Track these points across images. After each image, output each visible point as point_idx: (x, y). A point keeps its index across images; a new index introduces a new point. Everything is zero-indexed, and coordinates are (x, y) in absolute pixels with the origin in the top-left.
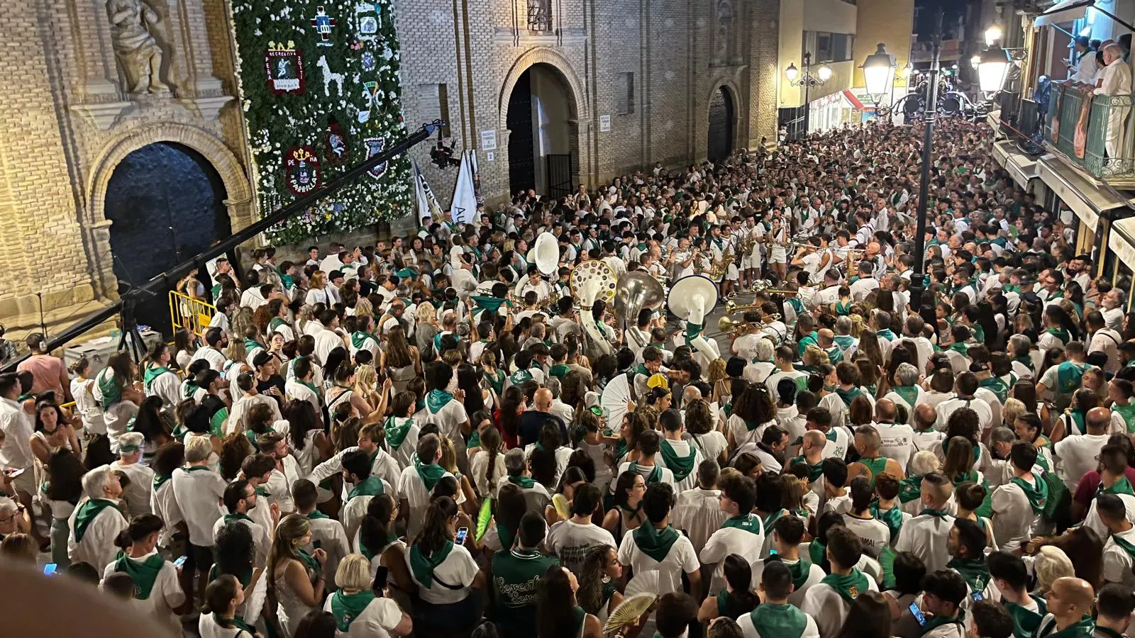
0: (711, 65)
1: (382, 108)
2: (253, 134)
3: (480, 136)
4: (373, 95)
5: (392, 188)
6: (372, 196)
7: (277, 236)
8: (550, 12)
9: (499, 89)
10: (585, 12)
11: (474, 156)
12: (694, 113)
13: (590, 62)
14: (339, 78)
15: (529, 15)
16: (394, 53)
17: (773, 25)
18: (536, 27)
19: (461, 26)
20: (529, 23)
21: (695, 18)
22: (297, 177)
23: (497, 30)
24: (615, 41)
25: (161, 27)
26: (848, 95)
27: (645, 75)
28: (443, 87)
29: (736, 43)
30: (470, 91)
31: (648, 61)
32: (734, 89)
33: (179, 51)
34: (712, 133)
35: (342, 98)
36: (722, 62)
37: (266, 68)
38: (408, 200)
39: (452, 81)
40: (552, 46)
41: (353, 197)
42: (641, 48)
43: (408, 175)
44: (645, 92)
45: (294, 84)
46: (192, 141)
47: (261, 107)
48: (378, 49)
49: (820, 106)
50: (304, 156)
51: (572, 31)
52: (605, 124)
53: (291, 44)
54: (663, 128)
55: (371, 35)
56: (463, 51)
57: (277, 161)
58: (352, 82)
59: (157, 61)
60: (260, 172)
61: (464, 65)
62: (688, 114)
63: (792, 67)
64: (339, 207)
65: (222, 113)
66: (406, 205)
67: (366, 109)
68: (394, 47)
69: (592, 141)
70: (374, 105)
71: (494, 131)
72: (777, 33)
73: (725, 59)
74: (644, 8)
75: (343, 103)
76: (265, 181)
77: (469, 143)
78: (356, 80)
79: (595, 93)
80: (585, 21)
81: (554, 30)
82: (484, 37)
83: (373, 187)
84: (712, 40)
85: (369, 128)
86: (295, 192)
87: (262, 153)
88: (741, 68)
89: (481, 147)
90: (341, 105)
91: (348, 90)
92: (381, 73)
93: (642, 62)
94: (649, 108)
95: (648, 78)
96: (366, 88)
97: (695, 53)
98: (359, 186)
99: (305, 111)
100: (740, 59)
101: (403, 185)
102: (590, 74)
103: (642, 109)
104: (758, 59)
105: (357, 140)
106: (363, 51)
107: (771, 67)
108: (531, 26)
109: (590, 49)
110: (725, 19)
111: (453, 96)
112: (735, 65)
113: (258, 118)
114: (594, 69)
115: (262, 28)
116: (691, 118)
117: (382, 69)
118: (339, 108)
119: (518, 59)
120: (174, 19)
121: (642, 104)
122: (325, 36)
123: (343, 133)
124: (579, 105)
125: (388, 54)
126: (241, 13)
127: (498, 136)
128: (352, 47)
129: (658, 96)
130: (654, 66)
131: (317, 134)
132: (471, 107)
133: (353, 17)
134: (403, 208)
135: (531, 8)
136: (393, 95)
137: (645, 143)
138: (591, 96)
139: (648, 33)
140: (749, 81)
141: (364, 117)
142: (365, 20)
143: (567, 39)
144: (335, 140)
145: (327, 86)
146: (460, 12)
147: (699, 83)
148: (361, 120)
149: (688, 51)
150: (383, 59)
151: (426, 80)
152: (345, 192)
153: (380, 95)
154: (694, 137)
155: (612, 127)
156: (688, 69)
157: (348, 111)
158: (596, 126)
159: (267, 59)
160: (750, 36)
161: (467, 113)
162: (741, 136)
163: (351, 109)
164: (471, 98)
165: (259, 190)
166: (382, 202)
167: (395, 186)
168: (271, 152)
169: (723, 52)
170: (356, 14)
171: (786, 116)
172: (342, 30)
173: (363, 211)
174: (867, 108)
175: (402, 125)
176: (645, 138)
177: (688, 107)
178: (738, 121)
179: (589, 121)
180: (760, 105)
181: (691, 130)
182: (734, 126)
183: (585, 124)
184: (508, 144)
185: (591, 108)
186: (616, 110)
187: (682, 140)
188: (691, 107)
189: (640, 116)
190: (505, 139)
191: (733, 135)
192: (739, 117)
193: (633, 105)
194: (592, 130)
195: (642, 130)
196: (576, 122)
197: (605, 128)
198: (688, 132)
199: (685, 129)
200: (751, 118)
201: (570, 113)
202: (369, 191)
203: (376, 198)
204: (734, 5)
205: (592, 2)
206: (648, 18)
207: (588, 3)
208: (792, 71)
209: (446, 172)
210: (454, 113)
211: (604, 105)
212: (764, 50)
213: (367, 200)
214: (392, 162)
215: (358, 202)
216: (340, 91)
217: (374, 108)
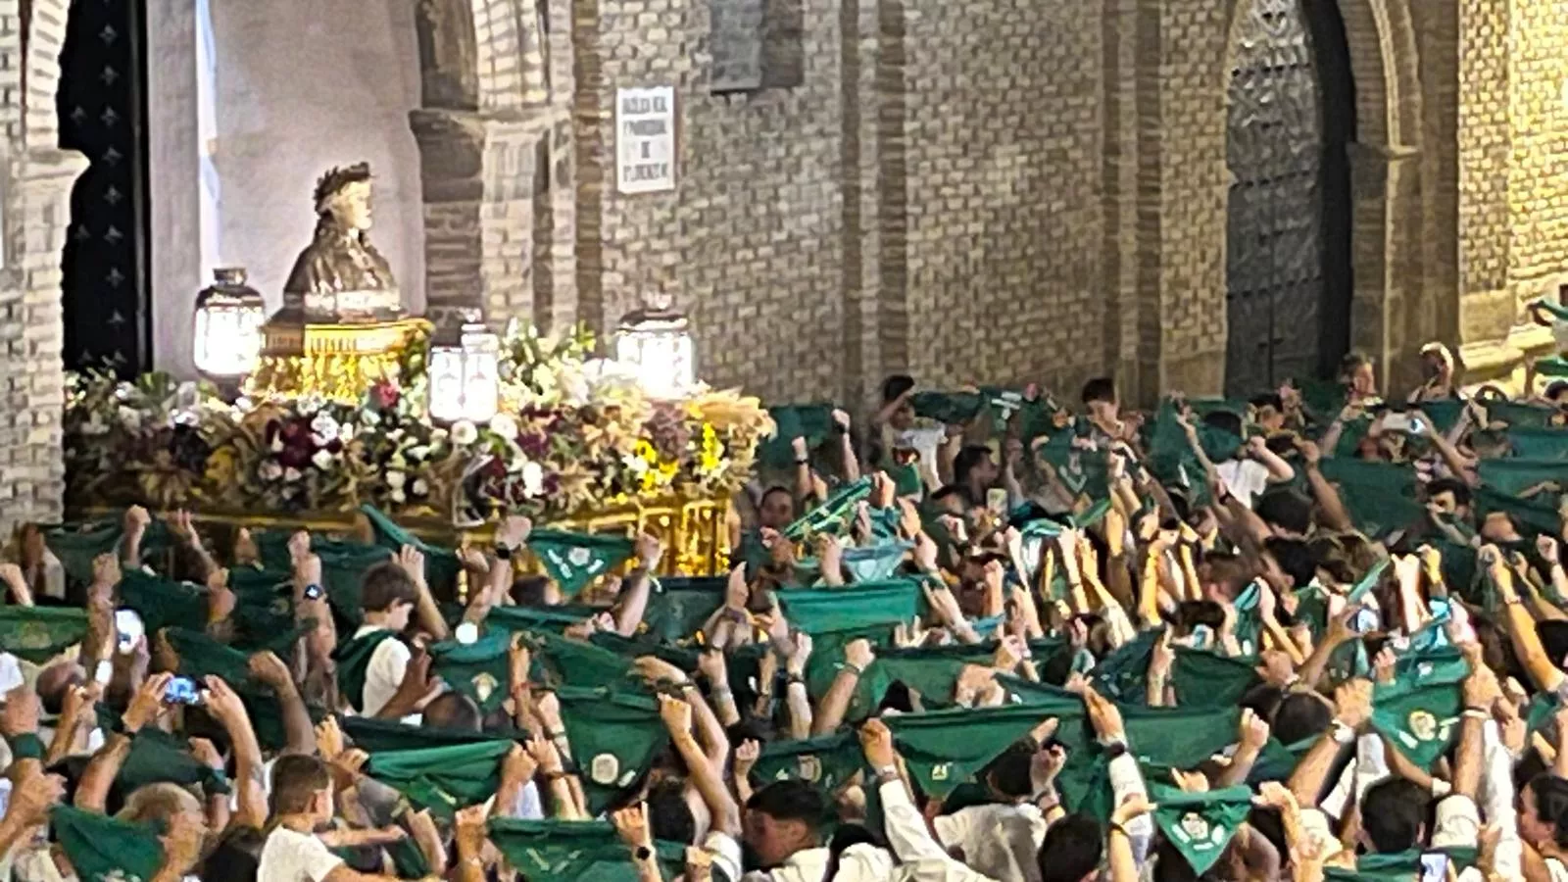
12: (1149, 108)
52: (643, 148)
62: (1111, 107)
69: (563, 252)
94: (892, 57)
103: (850, 61)
116: (1128, 137)
121: (850, 30)
124: (491, 16)
137: (871, 281)
154: (1150, 260)
155: (682, 166)
158: (592, 154)
162: (1411, 270)
176: (871, 246)
177: (1111, 62)
178: (1394, 170)
179: (547, 119)
180: (1514, 77)
181: (1129, 216)
182: (1362, 204)
183: (521, 138)
184: (60, 241)
185: (561, 40)
186: (701, 58)
187: (1080, 276)
188: (1127, 69)
189: (834, 105)
190: (48, 211)
191: (1357, 259)
192: (1395, 145)
193: (796, 33)
194: (563, 181)
195: (851, 193)
196: (468, 123)
197: (644, 172)
198: (1112, 226)
199: (1094, 202)
200: (1470, 157)
201: (427, 61)
211: (639, 24)
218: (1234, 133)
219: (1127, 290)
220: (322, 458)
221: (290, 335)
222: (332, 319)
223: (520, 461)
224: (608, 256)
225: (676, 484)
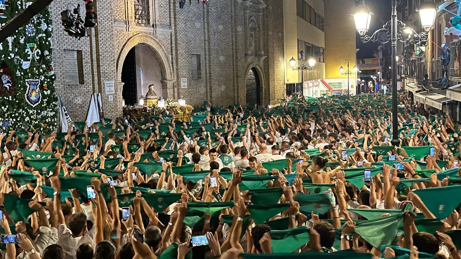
0: (246, 55)
1: (39, 61)
3: (104, 84)
4: (33, 52)
5: (44, 113)
6: (30, 118)
8: (149, 13)
9: (116, 57)
10: (170, 15)
11: (100, 97)
12: (237, 82)
13: (173, 45)
14: (10, 39)
15: (135, 14)
16: (48, 27)
17: (280, 34)
18: (140, 21)
20: (135, 18)
21: (236, 26)
23: (115, 21)
24: (189, 35)
26: (323, 82)
27: (207, 57)
28: (79, 52)
29: (260, 43)
30: (98, 56)
31: (209, 49)
32: (260, 70)
34: (247, 95)
35: (11, 52)
36: (252, 54)
38: (54, 122)
39: (86, 50)
40: (150, 34)
41: (16, 117)
42: (205, 40)
43: (55, 106)
44: (207, 67)
48: (38, 23)
49: (308, 87)
51: (163, 26)
54: (219, 90)
56: (93, 31)
58: (19, 43)
61: (94, 39)
62: (234, 82)
63: (293, 59)
64: (6, 123)
66: (53, 125)
67: (29, 60)
68: (48, 23)
69: (176, 94)
70: (33, 58)
71: (113, 82)
72: (283, 40)
73: (254, 52)
74: (205, 16)
75: (12, 55)
77: (97, 89)
78: (22, 41)
79: (177, 65)
80: (170, 21)
81: (151, 24)
82: (107, 24)
83: (31, 112)
84: (246, 39)
85: (29, 72)
88: (263, 58)
89: (104, 91)
90: (10, 56)
91: (16, 47)
92: (39, 38)
93: (205, 49)
94: (210, 76)
95: (210, 59)
96: (28, 47)
97: (236, 46)
98: (21, 110)
100: (263, 53)
101: (51, 111)
102: (174, 53)
103: (206, 77)
104: (273, 53)
105: (21, 80)
107: (281, 59)
108: (137, 21)
109: (173, 38)
110: (253, 29)
111: (86, 59)
112: (260, 56)
114: (176, 50)
116: (236, 85)
117: (40, 35)
118: (9, 58)
119: (129, 39)
121: (206, 74)
123: (12, 75)
124: (168, 71)
125: (44, 27)
127: (116, 85)
129: (216, 70)
130: (212, 52)
132: (98, 66)
133: (22, 2)
134: (51, 127)
135: (137, 10)
136: (46, 53)
137: (209, 98)
138: (175, 66)
139: (208, 32)
140: (268, 65)
141: (26, 65)
143: (159, 30)
144: (5, 78)
147: (240, 64)
148: (24, 67)
149: (233, 45)
150: (41, 29)
151: (69, 47)
152: (11, 114)
153: (38, 52)
154: (238, 96)
155: (188, 86)
156: (233, 56)
157: (15, 60)
158: (179, 84)
160: (268, 39)
161: (95, 70)
162: (265, 98)
163: (18, 59)
164: (98, 60)
166: (37, 122)
167: (46, 112)
169: (252, 48)
171: (291, 89)
172: (14, 9)
173: (23, 127)
174: (334, 90)
175: (52, 73)
176: (209, 94)
177: (234, 78)
178: (263, 89)
179: (174, 81)
180: (275, 81)
181: (236, 92)
182: (261, 92)
183: (171, 83)
184: (122, 91)
185: (175, 73)
186: (191, 76)
187: (231, 98)
188: (235, 78)
189: (205, 81)
190: (120, 88)
191: (260, 97)
192: (263, 87)
193: (201, 74)
194: (176, 87)
195: (207, 89)
196: (166, 81)
197: (184, 86)
198: (234, 93)
199: (232, 91)
200: (271, 88)
201: (162, 76)
202: (28, 114)
203: (32, 119)
204: (258, 20)
205: (174, 10)
206: (208, 23)
207: (172, 11)
208: (293, 61)
209: (81, 107)
210: (87, 69)
211: (183, 72)
212: (276, 49)
213: (26, 120)
214: (44, 97)
215: (19, 122)
216: (10, 47)
217: (33, 60)
218: (247, 85)
219: (236, 99)
220: (148, 111)
221: (146, 100)
222: (150, 99)
223: (166, 111)
224: (180, 94)
225: (183, 114)
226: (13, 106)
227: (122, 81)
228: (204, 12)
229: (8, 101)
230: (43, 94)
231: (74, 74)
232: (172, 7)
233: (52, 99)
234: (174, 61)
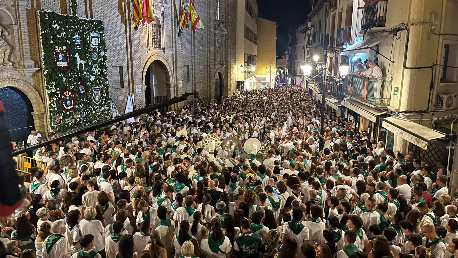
0: (215, 64)
1: (100, 75)
2: (48, 84)
3: (135, 87)
4: (96, 70)
5: (103, 108)
6: (95, 111)
7: (56, 128)
8: (160, 41)
9: (142, 69)
10: (172, 41)
11: (133, 95)
12: (210, 82)
13: (174, 61)
14: (83, 62)
15: (153, 41)
16: (105, 53)
17: (234, 50)
18: (155, 46)
19: (129, 44)
20: (153, 44)
21: (210, 46)
22: (66, 103)
23: (142, 47)
24: (183, 53)
25: (9, 38)
26: (255, 77)
27: (193, 67)
28: (121, 68)
29: (223, 56)
30: (132, 70)
31: (194, 61)
32: (222, 73)
33: (17, 48)
34: (216, 90)
35: (84, 71)
36: (219, 63)
37: (54, 57)
38: (109, 113)
39: (125, 66)
40: (161, 54)
41: (87, 111)
42: (192, 56)
44: (193, 73)
45: (65, 64)
46: (20, 86)
47: (52, 73)
48: (99, 51)
50: (69, 94)
51: (168, 48)
52: (180, 85)
53: (64, 47)
54: (199, 86)
55: (96, 45)
56: (129, 54)
57: (58, 96)
58: (88, 64)
59: (8, 52)
60: (50, 100)
61: (129, 59)
62: (208, 82)
63: (241, 66)
64: (82, 116)
65: (34, 74)
66: (108, 115)
67: (93, 75)
68: (105, 51)
69: (175, 91)
71: (141, 86)
72: (236, 54)
74: (193, 41)
75: (85, 73)
76: (52, 104)
77: (131, 91)
78: (90, 64)
80: (173, 45)
81: (162, 48)
82: (137, 49)
83: (96, 108)
84: (215, 54)
85: (95, 83)
86: (64, 109)
87: (51, 92)
88: (225, 66)
89: (136, 92)
91: (87, 67)
92: (100, 61)
93: (192, 61)
94: (195, 79)
95: (195, 68)
96: (94, 67)
97: (210, 59)
98: (90, 107)
99: (70, 75)
100: (224, 62)
101: (107, 107)
102: (175, 65)
104: (230, 62)
105: (90, 88)
106: (93, 52)
108: (153, 46)
109: (174, 56)
110: (219, 47)
111: (125, 72)
112: (223, 64)
113: (50, 78)
114: (176, 63)
115: (53, 40)
116: (209, 84)
117: (100, 59)
118: (83, 74)
119: (149, 58)
120: (16, 35)
121: (192, 78)
122: (78, 45)
123: (84, 84)
124: (171, 77)
126: (45, 33)
127: (142, 88)
128: (89, 50)
129: (198, 75)
130: (196, 64)
131: (74, 85)
132: (132, 76)
133: (89, 38)
134: (107, 117)
135: (153, 38)
136: (104, 70)
138: (175, 74)
139: (194, 51)
140: (227, 70)
141: (92, 78)
142: (94, 39)
143: (167, 51)
144: (81, 88)
145: (78, 65)
146: (128, 38)
147: (211, 70)
148: (92, 80)
149: (208, 58)
150: (101, 55)
151: (115, 65)
152: (85, 109)
154: (210, 91)
155: (182, 86)
156: (208, 65)
157: (87, 76)
158: (177, 85)
159: (55, 53)
160: (227, 54)
161: (130, 78)
162: (225, 91)
164: (132, 72)
165: (49, 108)
166: (99, 114)
168: (55, 92)
169: (219, 59)
170: (90, 37)
171: (239, 83)
172: (85, 43)
173: (91, 117)
174: (262, 82)
175: (107, 82)
180: (231, 80)
181: (209, 88)
182: (222, 87)
183: (173, 84)
184: (145, 91)
185: (175, 78)
186: (184, 79)
187: (206, 92)
188: (209, 80)
189: (191, 82)
190: (144, 89)
191: (222, 91)
192: (224, 84)
193: (189, 78)
194: (175, 87)
195: (193, 87)
196: (170, 83)
199: (207, 87)
200: (229, 84)
201: (167, 80)
202: (94, 109)
203: (97, 112)
204: (222, 42)
205: (175, 37)
206: (194, 45)
207: (174, 38)
208: (241, 67)
209: (122, 102)
210: (125, 78)
211: (180, 77)
212: (232, 59)
213: (93, 113)
214: (103, 97)
215: (89, 114)
216: (84, 68)
217: (96, 75)
218: (215, 83)
219: (209, 93)
224: (178, 91)
226: (86, 104)
227: (145, 85)
228: (192, 38)
229: (83, 101)
230: (102, 96)
231: (117, 81)
232: (174, 36)
233: (108, 99)
234: (175, 71)
